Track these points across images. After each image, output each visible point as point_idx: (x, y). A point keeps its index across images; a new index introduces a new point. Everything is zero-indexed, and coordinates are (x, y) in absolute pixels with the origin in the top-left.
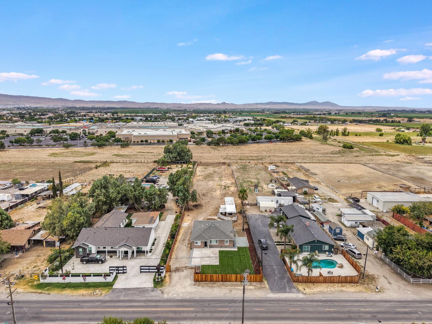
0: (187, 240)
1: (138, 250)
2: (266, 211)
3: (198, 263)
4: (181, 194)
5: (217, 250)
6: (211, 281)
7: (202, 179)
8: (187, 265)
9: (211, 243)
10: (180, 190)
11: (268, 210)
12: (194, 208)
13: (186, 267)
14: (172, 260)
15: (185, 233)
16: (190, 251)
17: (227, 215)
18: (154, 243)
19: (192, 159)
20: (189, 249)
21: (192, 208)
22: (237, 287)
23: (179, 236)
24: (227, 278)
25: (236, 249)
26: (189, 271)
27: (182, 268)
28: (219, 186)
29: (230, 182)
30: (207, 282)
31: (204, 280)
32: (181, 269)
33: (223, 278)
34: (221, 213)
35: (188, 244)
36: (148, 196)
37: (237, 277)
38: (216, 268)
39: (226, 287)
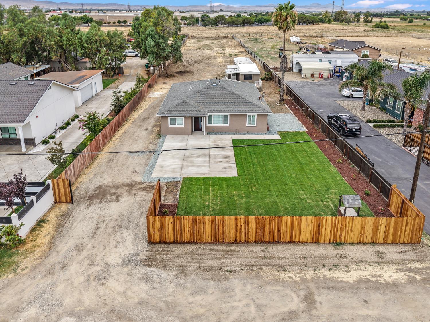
0: (153, 119)
1: (7, 136)
2: (313, 76)
3: (174, 171)
4: (150, 42)
5: (227, 139)
6: (215, 241)
7: (194, 49)
8: (138, 179)
9: (210, 121)
10: (149, 35)
11: (316, 75)
12: (177, 75)
13: (131, 186)
14: (95, 163)
15: (153, 107)
16: (156, 141)
17: (241, 77)
18: (68, 124)
19: (180, 31)
20: (154, 136)
21: (174, 74)
22: (325, 273)
23: (136, 112)
24: (279, 231)
25: (277, 137)
26: (138, 198)
27: (117, 187)
28: (221, 54)
29: (236, 51)
30: (201, 248)
31: (187, 236)
32: (113, 191)
33: (263, 228)
34: (229, 76)
35: (154, 126)
36: (85, 45)
37: (319, 226)
38: (229, 186)
39: (282, 275)
